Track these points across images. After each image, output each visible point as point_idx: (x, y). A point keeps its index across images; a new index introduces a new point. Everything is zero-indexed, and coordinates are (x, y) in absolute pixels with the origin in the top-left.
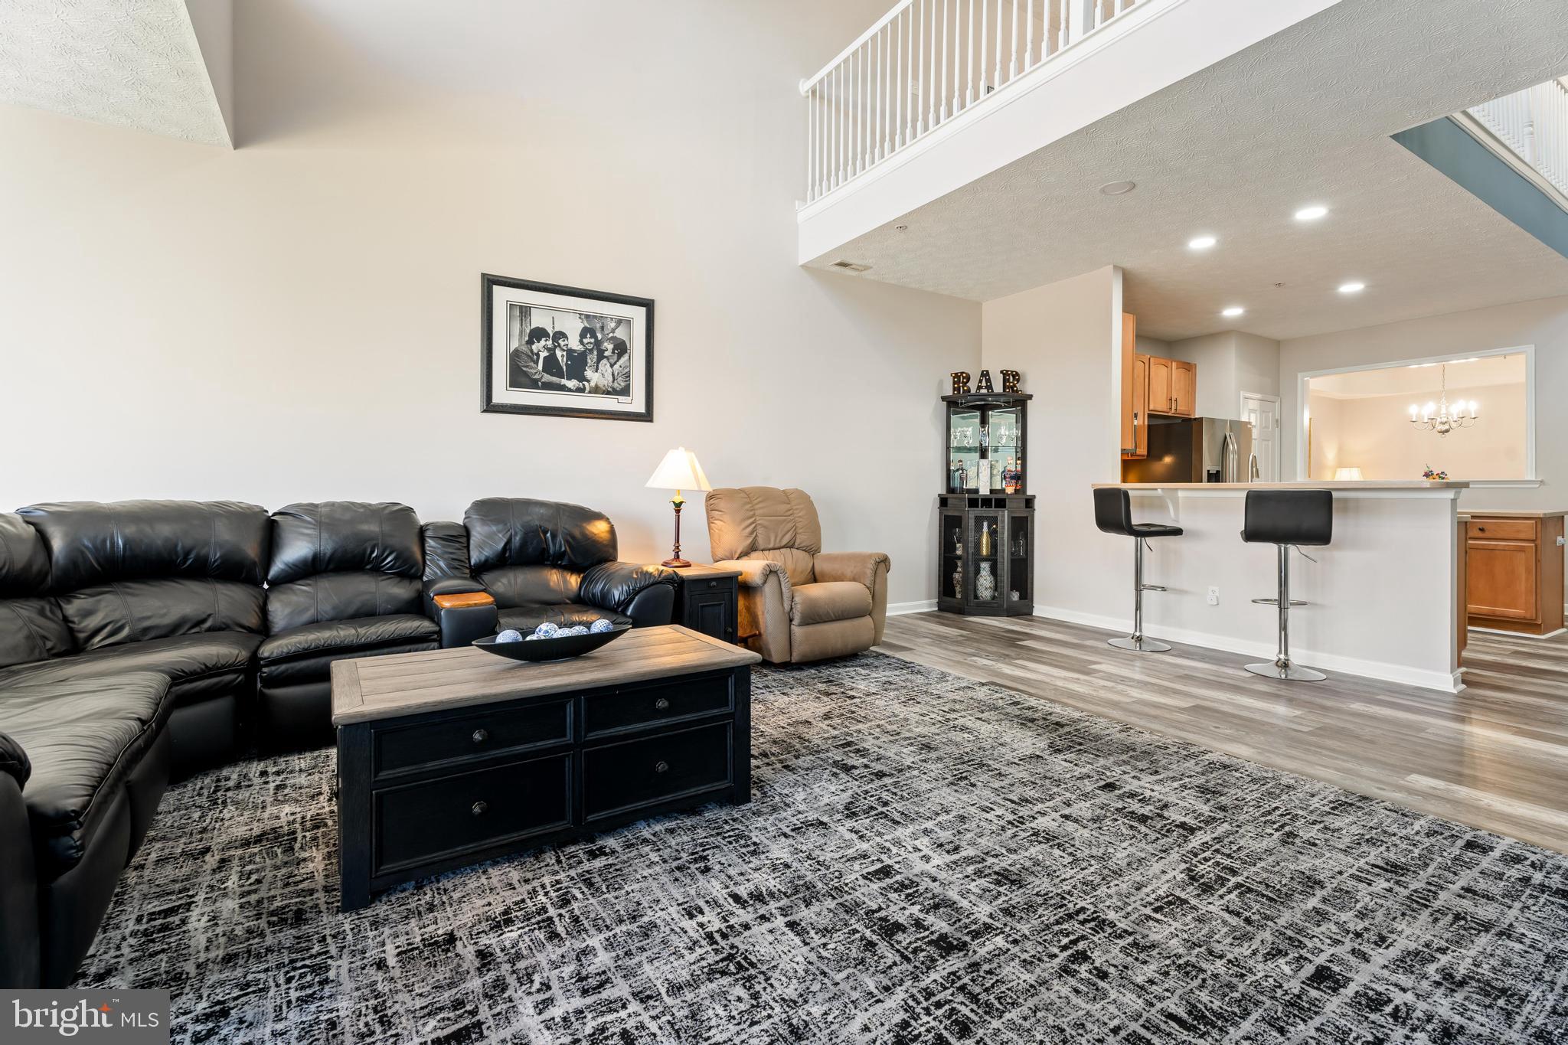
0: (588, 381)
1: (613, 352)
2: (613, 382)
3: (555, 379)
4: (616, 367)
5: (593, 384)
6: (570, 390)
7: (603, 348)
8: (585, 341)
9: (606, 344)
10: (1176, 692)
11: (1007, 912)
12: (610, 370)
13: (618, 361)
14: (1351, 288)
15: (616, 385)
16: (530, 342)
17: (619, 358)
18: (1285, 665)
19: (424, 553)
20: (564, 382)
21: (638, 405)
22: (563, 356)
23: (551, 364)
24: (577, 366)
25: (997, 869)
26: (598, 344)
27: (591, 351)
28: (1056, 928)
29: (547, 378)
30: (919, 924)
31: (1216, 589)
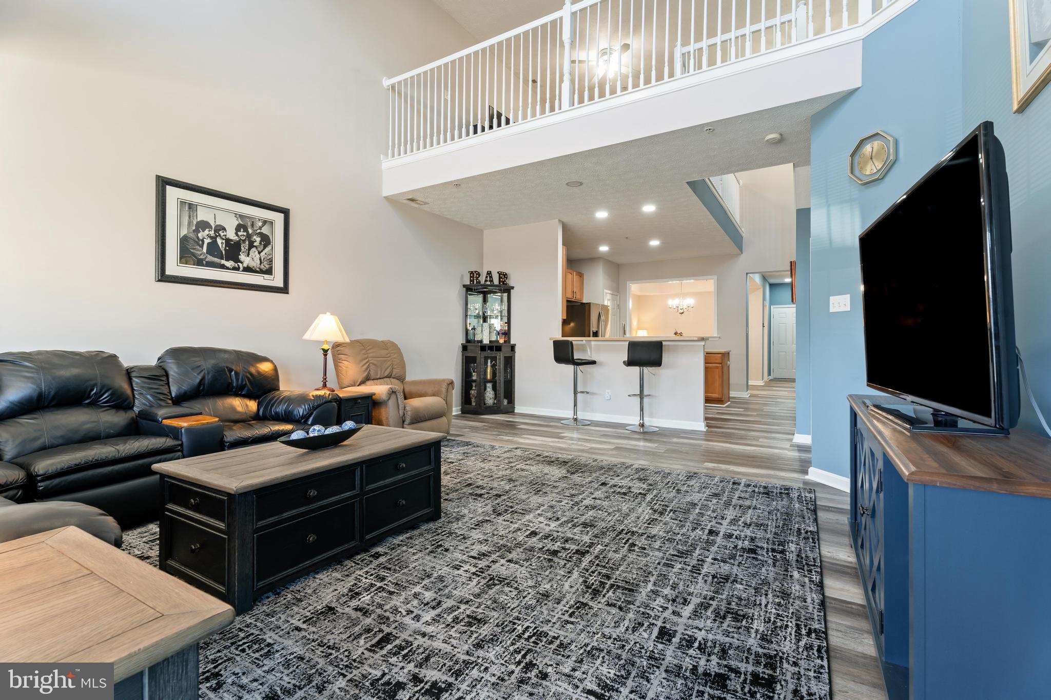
0: (242, 263)
1: (260, 243)
2: (260, 264)
3: (216, 260)
4: (263, 254)
5: (245, 265)
6: (228, 268)
7: (253, 239)
8: (240, 233)
9: (255, 237)
10: (605, 442)
11: (595, 536)
12: (258, 256)
13: (264, 250)
14: (655, 243)
15: (262, 267)
16: (196, 231)
17: (264, 248)
18: (642, 425)
19: (133, 390)
20: (223, 262)
21: (277, 280)
22: (222, 243)
23: (213, 248)
24: (233, 251)
25: (580, 523)
26: (249, 236)
27: (244, 241)
28: (618, 538)
29: (210, 258)
30: (564, 548)
31: (610, 391)
